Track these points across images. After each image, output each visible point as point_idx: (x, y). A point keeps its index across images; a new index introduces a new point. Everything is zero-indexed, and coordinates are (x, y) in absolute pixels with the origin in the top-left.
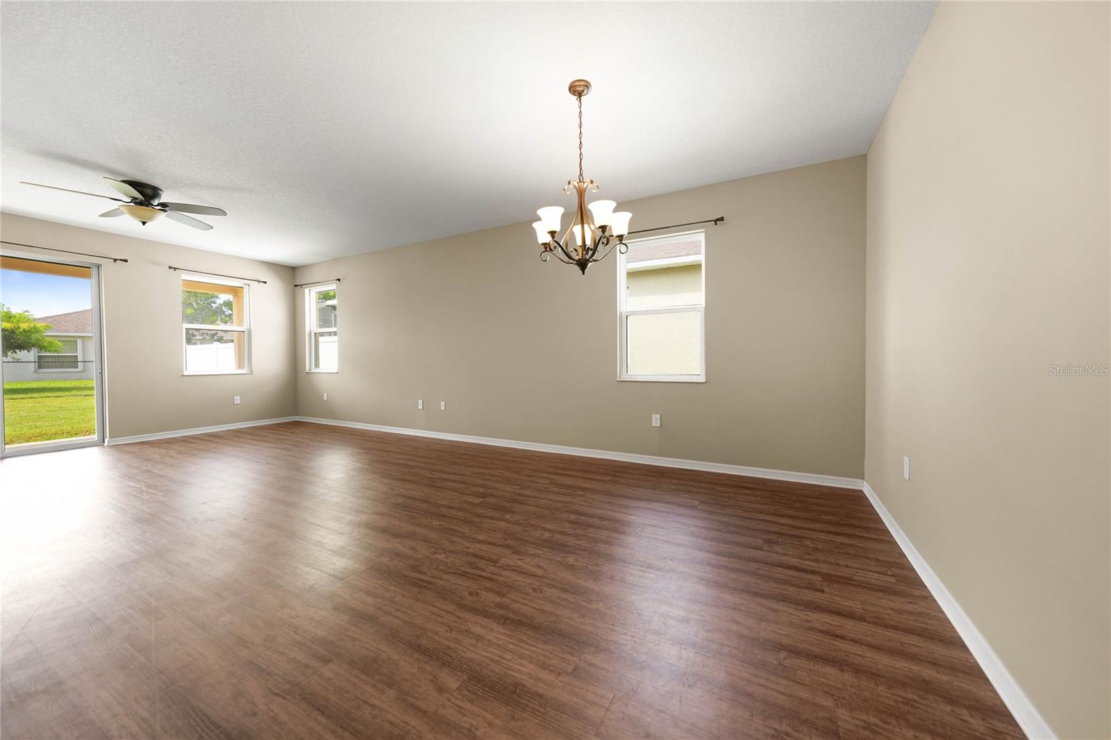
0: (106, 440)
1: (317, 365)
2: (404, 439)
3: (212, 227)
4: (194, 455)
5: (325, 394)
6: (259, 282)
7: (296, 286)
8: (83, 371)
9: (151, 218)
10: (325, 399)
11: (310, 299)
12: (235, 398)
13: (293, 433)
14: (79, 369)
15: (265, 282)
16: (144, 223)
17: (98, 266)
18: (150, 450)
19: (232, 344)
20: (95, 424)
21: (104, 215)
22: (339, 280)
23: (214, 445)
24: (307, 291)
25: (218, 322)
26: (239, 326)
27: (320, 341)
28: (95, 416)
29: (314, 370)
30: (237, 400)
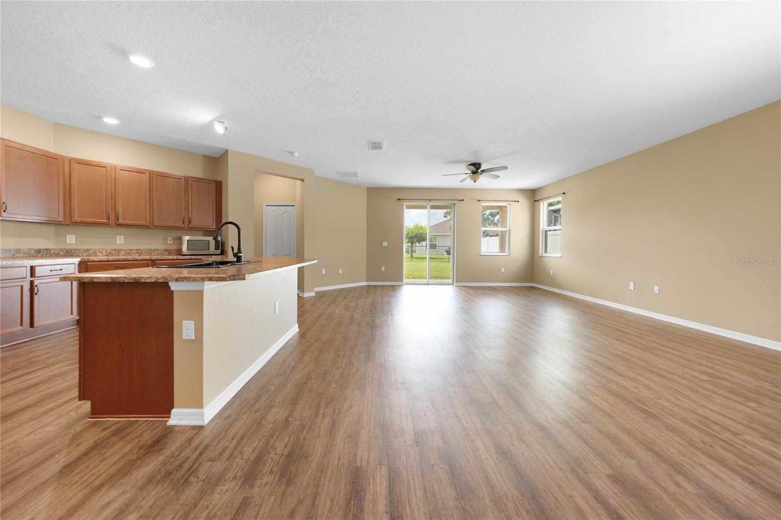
0: (455, 283)
1: (546, 251)
2: (615, 311)
3: (499, 177)
4: (487, 296)
5: (552, 271)
6: (515, 201)
7: (535, 201)
8: (438, 251)
9: (477, 179)
10: (552, 274)
11: (543, 209)
12: (502, 269)
13: (532, 293)
14: (437, 250)
15: (518, 202)
16: (475, 182)
17: (454, 204)
18: (470, 291)
19: (498, 237)
20: (451, 276)
21: (461, 182)
22: (564, 193)
23: (494, 293)
24: (541, 203)
25: (487, 225)
26: (502, 228)
27: (548, 234)
28: (451, 273)
29: (544, 255)
30: (503, 270)
